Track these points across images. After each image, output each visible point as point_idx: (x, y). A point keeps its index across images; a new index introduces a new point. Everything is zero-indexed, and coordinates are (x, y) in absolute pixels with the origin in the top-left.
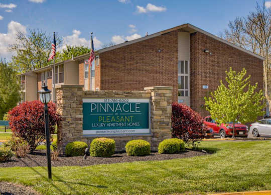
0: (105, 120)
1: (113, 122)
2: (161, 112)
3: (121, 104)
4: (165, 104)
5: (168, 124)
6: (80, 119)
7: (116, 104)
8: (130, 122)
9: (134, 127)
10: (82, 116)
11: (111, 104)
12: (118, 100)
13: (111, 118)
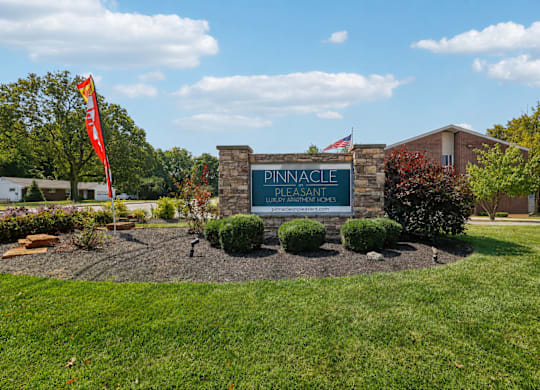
0: (285, 193)
1: (296, 196)
2: (365, 182)
3: (308, 172)
4: (372, 169)
5: (378, 200)
6: (243, 191)
7: (300, 172)
8: (321, 196)
9: (328, 204)
10: (245, 187)
11: (293, 172)
12: (304, 167)
13: (293, 191)
